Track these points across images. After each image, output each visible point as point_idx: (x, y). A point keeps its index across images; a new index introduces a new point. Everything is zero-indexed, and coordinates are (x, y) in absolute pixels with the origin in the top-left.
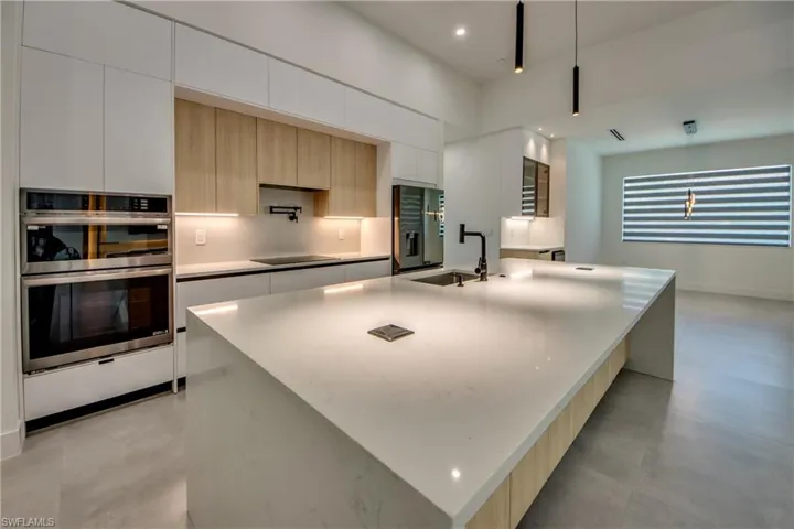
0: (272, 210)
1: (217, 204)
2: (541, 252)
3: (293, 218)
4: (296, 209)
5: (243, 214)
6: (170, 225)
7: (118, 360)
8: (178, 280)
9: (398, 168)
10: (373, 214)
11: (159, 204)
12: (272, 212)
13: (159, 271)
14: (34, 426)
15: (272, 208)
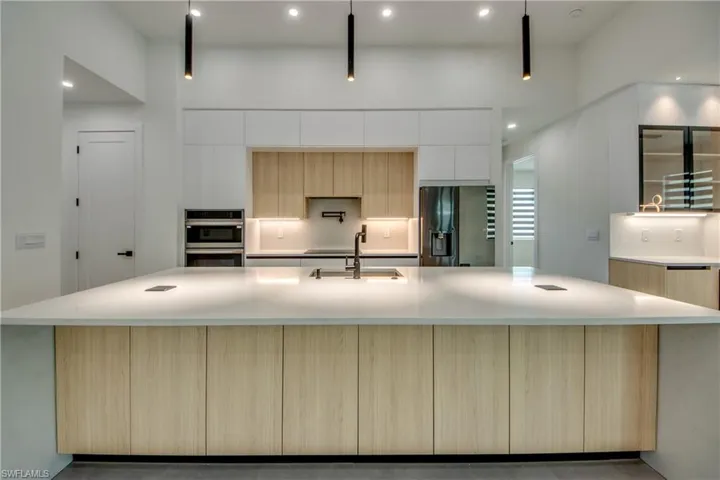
0: (324, 215)
2: (669, 268)
3: (341, 219)
4: (341, 213)
6: (243, 226)
8: (248, 258)
9: (426, 172)
12: (323, 216)
13: (236, 251)
15: (323, 213)
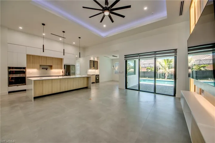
0: (43, 68)
1: (33, 68)
3: (47, 70)
4: (47, 68)
5: (37, 69)
6: (26, 71)
7: (19, 86)
8: (27, 77)
9: (65, 62)
10: (62, 69)
11: (24, 68)
13: (24, 76)
14: (9, 92)
